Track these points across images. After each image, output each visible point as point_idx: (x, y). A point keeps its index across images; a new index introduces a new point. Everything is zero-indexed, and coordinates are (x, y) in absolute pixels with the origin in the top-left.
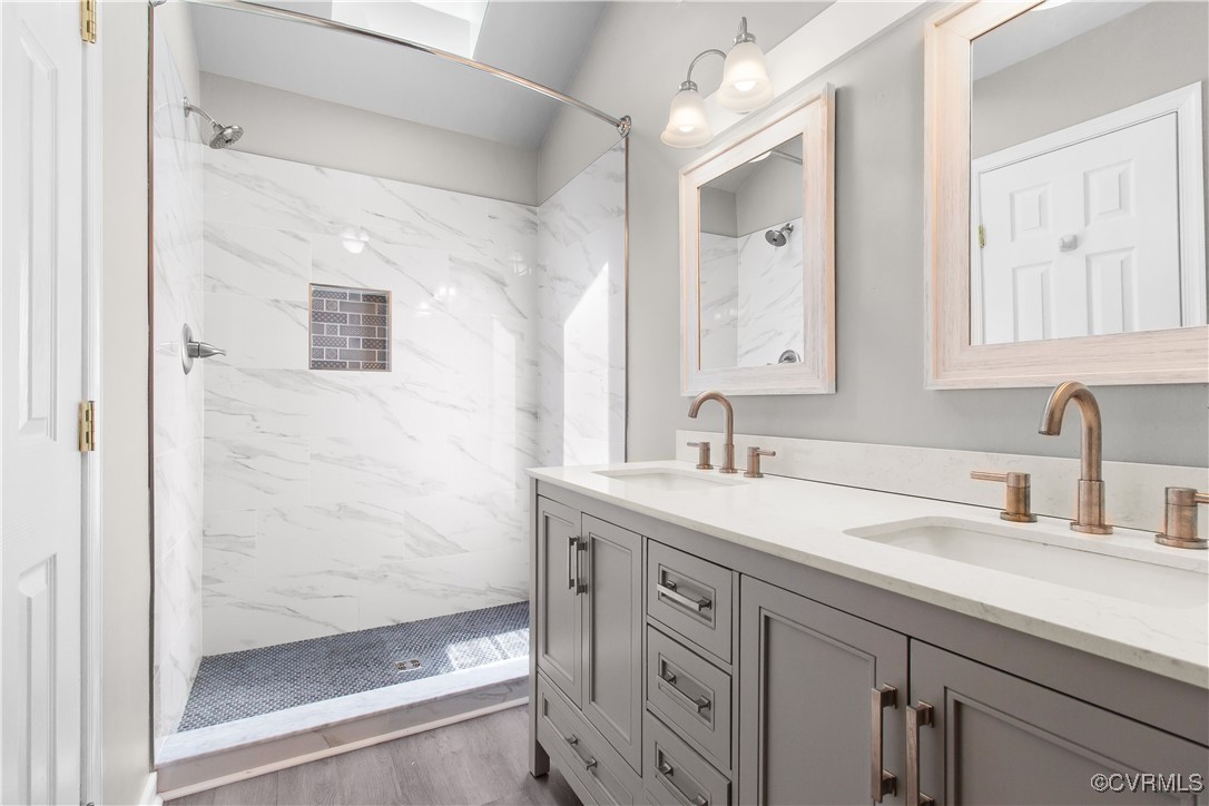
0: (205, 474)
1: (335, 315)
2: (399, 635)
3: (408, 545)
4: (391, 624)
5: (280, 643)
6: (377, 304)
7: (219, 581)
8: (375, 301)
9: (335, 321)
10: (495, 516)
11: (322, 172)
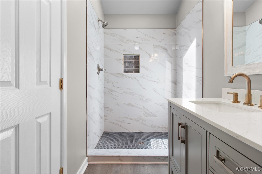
0: (104, 95)
1: (128, 61)
2: (141, 135)
3: (143, 114)
4: (140, 132)
5: (117, 131)
6: (137, 58)
7: (107, 117)
8: (136, 57)
9: (128, 63)
10: (165, 109)
11: (125, 30)
